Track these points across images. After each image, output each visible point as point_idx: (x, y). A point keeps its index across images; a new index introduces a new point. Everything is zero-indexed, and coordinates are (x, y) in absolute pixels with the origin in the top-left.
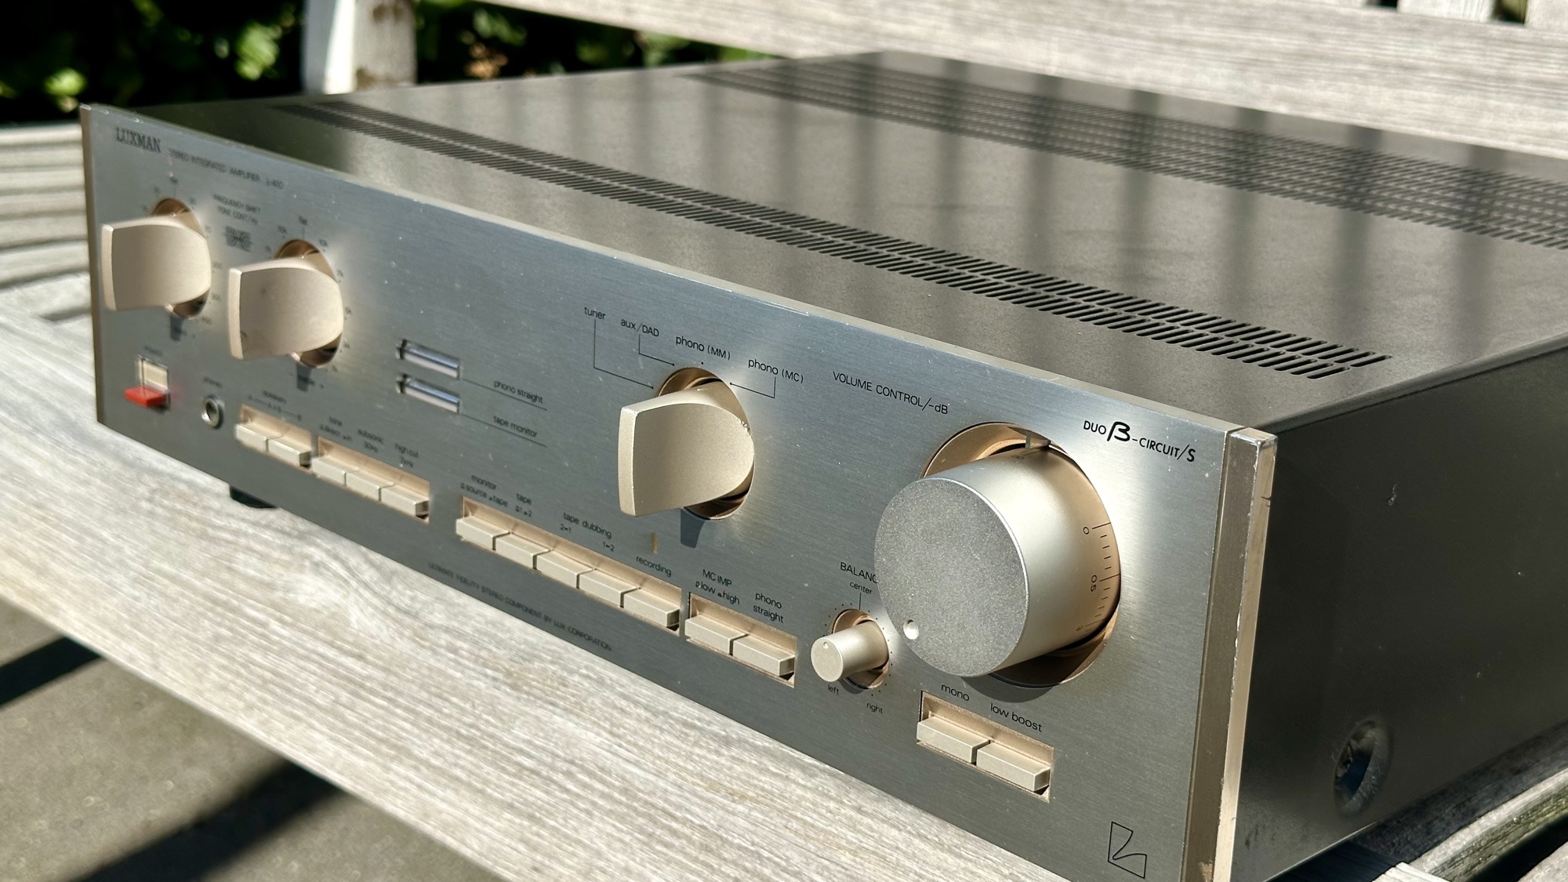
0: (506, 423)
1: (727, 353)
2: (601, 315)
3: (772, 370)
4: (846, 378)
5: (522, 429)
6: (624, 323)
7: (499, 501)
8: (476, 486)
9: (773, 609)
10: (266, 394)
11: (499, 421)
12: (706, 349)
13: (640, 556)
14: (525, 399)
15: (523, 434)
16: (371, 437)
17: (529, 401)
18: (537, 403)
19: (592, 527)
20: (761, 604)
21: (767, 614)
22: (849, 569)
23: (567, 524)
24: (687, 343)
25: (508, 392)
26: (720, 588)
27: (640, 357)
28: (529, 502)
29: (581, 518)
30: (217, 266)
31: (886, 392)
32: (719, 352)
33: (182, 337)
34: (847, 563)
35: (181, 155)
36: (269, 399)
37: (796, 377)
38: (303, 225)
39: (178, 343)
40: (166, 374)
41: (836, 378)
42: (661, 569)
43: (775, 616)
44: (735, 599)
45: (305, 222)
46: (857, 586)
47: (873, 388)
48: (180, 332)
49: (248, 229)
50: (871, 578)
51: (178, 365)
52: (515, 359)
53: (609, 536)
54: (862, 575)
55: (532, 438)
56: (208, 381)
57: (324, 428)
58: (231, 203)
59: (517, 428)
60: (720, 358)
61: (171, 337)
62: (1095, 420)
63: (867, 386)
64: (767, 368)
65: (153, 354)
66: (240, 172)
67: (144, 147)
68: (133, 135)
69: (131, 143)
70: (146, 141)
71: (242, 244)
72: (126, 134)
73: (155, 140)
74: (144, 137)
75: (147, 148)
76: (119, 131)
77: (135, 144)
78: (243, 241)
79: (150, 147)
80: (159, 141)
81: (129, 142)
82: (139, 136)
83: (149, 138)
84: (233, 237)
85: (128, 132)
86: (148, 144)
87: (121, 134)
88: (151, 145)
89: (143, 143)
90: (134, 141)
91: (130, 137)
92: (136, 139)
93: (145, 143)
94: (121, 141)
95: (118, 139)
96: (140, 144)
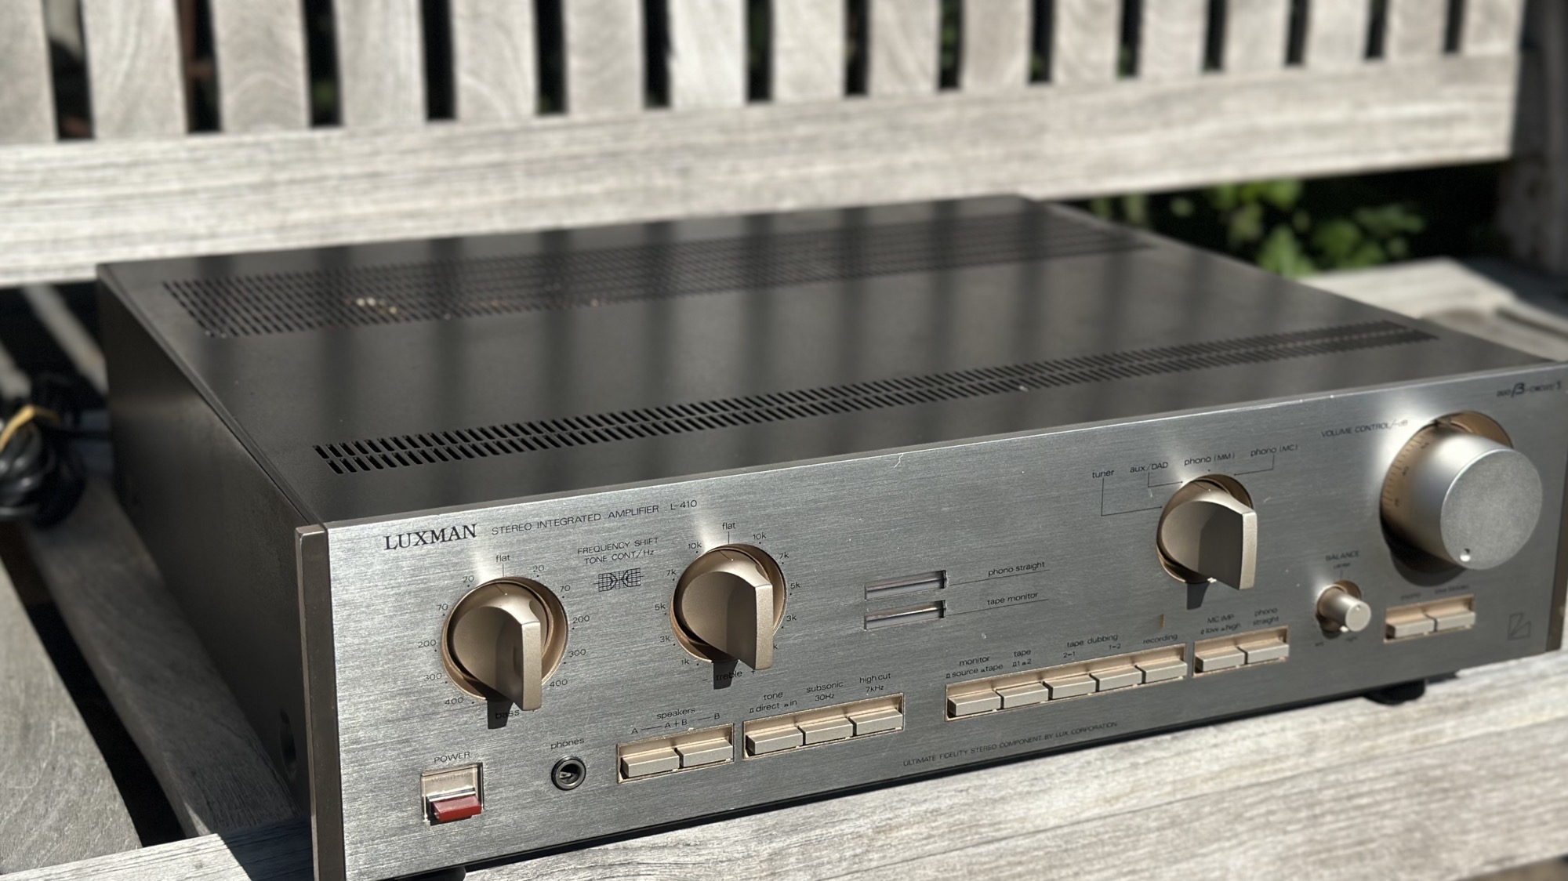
0: (1002, 601)
1: (1232, 455)
2: (1108, 473)
3: (1271, 451)
4: (1331, 432)
5: (1020, 597)
6: (1133, 470)
7: (993, 669)
8: (964, 668)
9: (1268, 616)
10: (661, 716)
11: (994, 602)
12: (1213, 459)
13: (1146, 639)
14: (1026, 571)
15: (1023, 600)
16: (824, 688)
17: (1031, 570)
18: (1039, 568)
19: (1098, 641)
20: (1261, 617)
21: (1265, 621)
22: (1334, 557)
23: (1071, 650)
24: (1195, 462)
25: (1006, 573)
26: (1223, 624)
27: (1149, 489)
28: (1028, 652)
29: (1085, 639)
30: (581, 619)
31: (1363, 429)
32: (1224, 457)
33: (509, 718)
34: (1330, 554)
35: (518, 528)
36: (666, 720)
37: (1292, 448)
38: (728, 530)
39: (503, 728)
40: (475, 771)
41: (1324, 436)
42: (1167, 638)
43: (1272, 620)
44: (1236, 626)
45: (732, 526)
46: (1339, 566)
47: (1353, 430)
48: (507, 715)
49: (636, 564)
50: (1350, 555)
51: (502, 752)
52: (1014, 544)
53: (1115, 639)
54: (1343, 556)
55: (1033, 600)
56: (559, 745)
57: (754, 710)
58: (607, 548)
59: (1015, 599)
60: (1226, 460)
61: (489, 728)
62: (1503, 388)
63: (1348, 431)
64: (1266, 451)
65: (453, 759)
66: (625, 512)
67: (444, 540)
68: (421, 534)
69: (417, 545)
70: (448, 532)
71: (626, 582)
72: (405, 538)
73: (466, 527)
74: (443, 531)
75: (450, 540)
76: (390, 539)
77: (425, 543)
78: (628, 579)
79: (456, 537)
80: (474, 525)
81: (411, 546)
82: (433, 532)
83: (454, 528)
84: (610, 582)
85: (409, 534)
86: (452, 535)
87: (394, 541)
88: (457, 534)
89: (441, 537)
90: (423, 540)
91: (414, 538)
92: (428, 537)
93: (446, 536)
94: (395, 548)
95: (388, 548)
96: (435, 540)
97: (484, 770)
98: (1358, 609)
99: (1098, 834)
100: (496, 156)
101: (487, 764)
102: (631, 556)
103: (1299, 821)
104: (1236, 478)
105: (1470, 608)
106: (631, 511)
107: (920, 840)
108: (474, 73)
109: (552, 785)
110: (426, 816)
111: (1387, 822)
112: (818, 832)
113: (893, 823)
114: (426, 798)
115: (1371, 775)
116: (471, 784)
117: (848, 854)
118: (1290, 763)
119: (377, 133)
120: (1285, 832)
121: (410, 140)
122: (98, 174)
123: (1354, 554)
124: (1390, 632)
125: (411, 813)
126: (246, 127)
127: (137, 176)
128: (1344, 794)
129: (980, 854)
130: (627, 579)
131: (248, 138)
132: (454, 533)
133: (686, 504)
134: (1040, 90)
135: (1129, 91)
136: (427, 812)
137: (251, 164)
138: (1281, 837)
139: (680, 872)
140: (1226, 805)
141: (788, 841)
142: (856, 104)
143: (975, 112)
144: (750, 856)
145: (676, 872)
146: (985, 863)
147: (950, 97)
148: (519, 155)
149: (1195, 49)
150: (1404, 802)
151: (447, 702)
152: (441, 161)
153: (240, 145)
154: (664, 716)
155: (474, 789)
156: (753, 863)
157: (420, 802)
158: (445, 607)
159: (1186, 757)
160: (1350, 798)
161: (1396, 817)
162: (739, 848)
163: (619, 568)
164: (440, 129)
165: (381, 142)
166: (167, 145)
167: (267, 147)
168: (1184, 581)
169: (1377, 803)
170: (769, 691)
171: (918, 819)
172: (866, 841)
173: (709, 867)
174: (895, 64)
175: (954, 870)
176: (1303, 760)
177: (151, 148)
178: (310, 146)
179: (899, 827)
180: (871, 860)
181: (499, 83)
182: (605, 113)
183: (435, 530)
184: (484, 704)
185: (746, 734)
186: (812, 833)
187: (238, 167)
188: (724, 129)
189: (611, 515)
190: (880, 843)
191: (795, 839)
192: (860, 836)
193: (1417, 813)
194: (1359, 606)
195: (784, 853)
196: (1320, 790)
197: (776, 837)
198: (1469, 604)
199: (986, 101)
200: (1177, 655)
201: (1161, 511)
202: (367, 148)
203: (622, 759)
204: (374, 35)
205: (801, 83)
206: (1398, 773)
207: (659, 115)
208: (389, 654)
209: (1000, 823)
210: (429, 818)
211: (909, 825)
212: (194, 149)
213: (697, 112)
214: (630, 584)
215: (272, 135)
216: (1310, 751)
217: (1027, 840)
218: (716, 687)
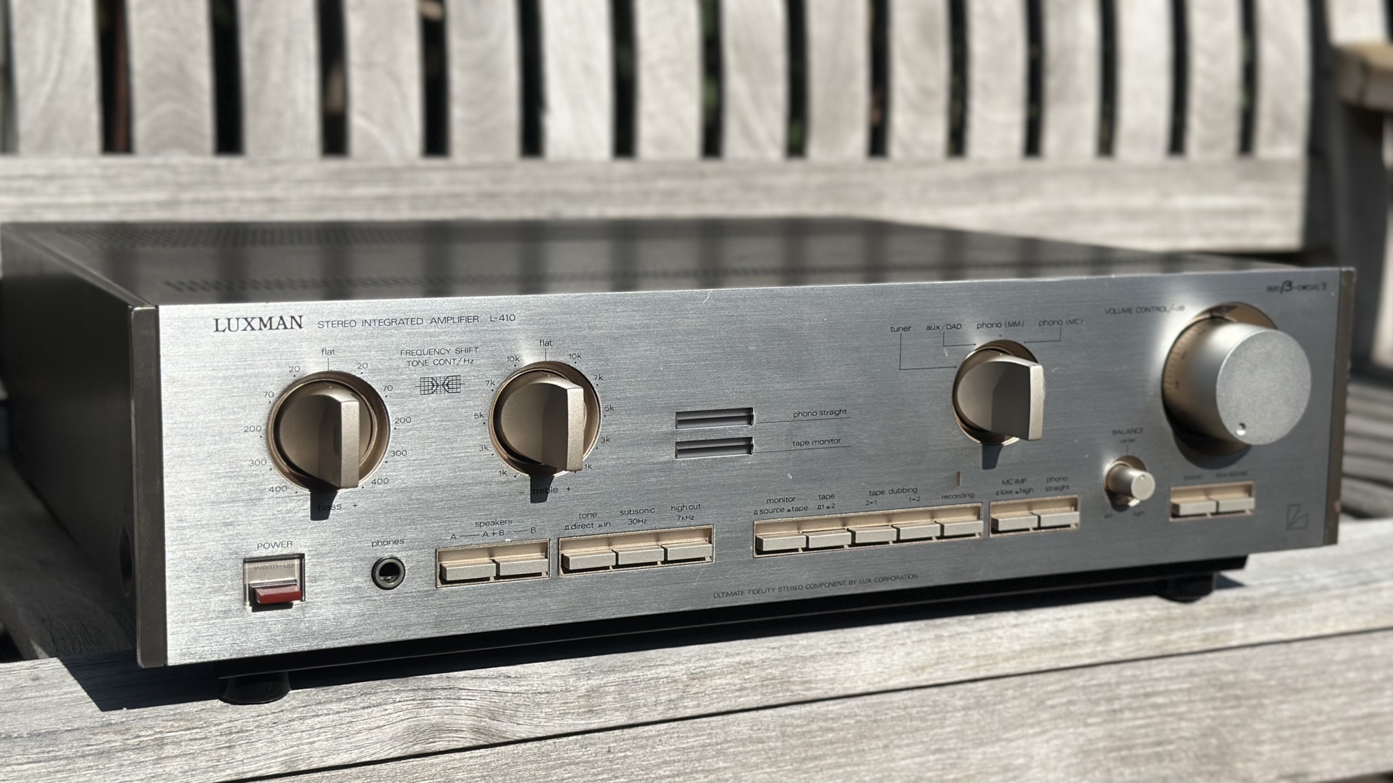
0: (806, 443)
1: (1021, 323)
2: (906, 329)
3: (1058, 323)
4: (1114, 310)
5: (824, 442)
6: (929, 328)
7: (798, 509)
8: (770, 507)
9: (1060, 484)
10: (479, 525)
11: (799, 444)
12: (1003, 325)
13: (944, 494)
14: (829, 416)
15: (826, 445)
16: (637, 512)
17: (833, 416)
18: (842, 415)
19: (898, 493)
20: (1054, 484)
21: (1056, 489)
22: (1120, 432)
23: (873, 499)
24: (987, 326)
25: (810, 417)
26: (1016, 487)
27: (945, 349)
28: (832, 496)
29: (887, 489)
30: (403, 420)
31: (1143, 310)
32: (1014, 324)
33: (332, 512)
34: (1117, 428)
35: (344, 323)
36: (484, 528)
37: (1077, 322)
38: (545, 347)
39: (325, 521)
40: (297, 562)
41: (1107, 313)
42: (965, 496)
43: (1063, 487)
44: (1030, 490)
45: (548, 343)
46: (1124, 441)
47: (1134, 311)
48: (329, 508)
49: (458, 371)
50: (1135, 431)
51: (323, 545)
52: (817, 388)
53: (915, 491)
54: (1128, 432)
55: (836, 445)
56: (380, 544)
57: (570, 527)
58: (429, 352)
59: (819, 442)
60: (1015, 328)
61: (313, 518)
62: (1273, 284)
63: (1129, 311)
64: (1054, 323)
65: (276, 547)
66: (446, 319)
67: (271, 328)
68: (249, 320)
69: (245, 330)
70: (275, 321)
71: (446, 388)
72: (233, 322)
73: (293, 317)
74: (270, 318)
75: (277, 328)
76: (219, 321)
77: (253, 329)
78: (449, 385)
79: (283, 327)
80: (300, 317)
81: (240, 329)
82: (261, 319)
83: (281, 318)
84: (431, 386)
85: (238, 319)
86: (279, 324)
87: (223, 324)
88: (284, 324)
89: (268, 325)
90: (251, 326)
91: (243, 324)
92: (256, 323)
93: (273, 324)
94: (224, 331)
95: (217, 330)
96: (262, 327)
97: (306, 561)
98: (1142, 478)
99: (906, 708)
100: (382, 190)
101: (309, 555)
102: (452, 363)
103: (1099, 714)
104: (1026, 345)
105: (1250, 495)
106: (453, 318)
107: (733, 691)
108: (366, 115)
109: (372, 583)
110: (248, 603)
111: (1183, 724)
112: (635, 673)
113: (708, 671)
114: (249, 585)
115: (1166, 674)
116: (293, 575)
117: (664, 698)
118: (1088, 649)
119: (276, 162)
120: (1086, 725)
121: (307, 171)
122: (17, 184)
123: (1138, 431)
124: (1175, 511)
125: (234, 595)
126: (156, 150)
127: (52, 188)
128: (1142, 691)
129: (792, 716)
130: (447, 385)
131: (157, 160)
132: (281, 322)
133: (505, 317)
134: (877, 163)
135: (957, 168)
136: (250, 599)
137: (159, 184)
138: (1081, 730)
139: (499, 700)
140: (1028, 690)
141: (605, 680)
142: (711, 166)
143: (818, 179)
144: (568, 691)
145: (496, 699)
146: (798, 726)
147: (796, 164)
148: (405, 191)
149: (1017, 137)
150: (1200, 706)
151: (272, 490)
152: (333, 191)
153: (149, 166)
154: (482, 524)
155: (296, 581)
156: (571, 697)
157: (242, 587)
158: (271, 394)
159: (989, 634)
160: (1147, 695)
161: (1192, 720)
162: (558, 682)
163: (440, 373)
164: (334, 164)
165: (279, 171)
166: (83, 162)
167: (174, 169)
168: (979, 442)
169: (1173, 704)
170: (582, 510)
171: (731, 670)
172: (680, 686)
173: (528, 698)
174: (747, 132)
175: (767, 730)
176: (1099, 648)
177: (66, 163)
178: (214, 170)
179: (712, 676)
180: (686, 707)
181: (389, 126)
182: (485, 158)
183: (263, 318)
184: (307, 495)
185: (561, 552)
186: (629, 674)
187: (146, 186)
188: (592, 179)
189: (433, 320)
190: (695, 690)
191: (612, 678)
192: (675, 681)
193: (1213, 718)
194: (1143, 476)
195: (601, 690)
196: (1118, 684)
197: (594, 675)
198: (1248, 490)
199: (828, 169)
200: (975, 514)
201: (956, 370)
202: (265, 175)
203: (441, 565)
204: (275, 76)
205: (661, 142)
206: (1191, 674)
207: (532, 165)
208: (215, 436)
209: (810, 682)
210: (250, 605)
211: (722, 674)
212: (105, 167)
213: (566, 163)
214: (450, 391)
215: (178, 158)
216: (1106, 639)
217: (838, 707)
218: (533, 501)
